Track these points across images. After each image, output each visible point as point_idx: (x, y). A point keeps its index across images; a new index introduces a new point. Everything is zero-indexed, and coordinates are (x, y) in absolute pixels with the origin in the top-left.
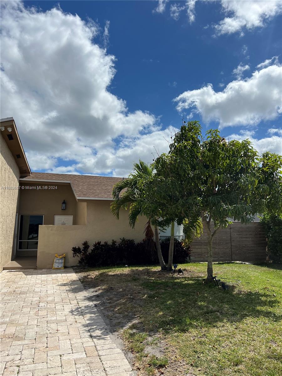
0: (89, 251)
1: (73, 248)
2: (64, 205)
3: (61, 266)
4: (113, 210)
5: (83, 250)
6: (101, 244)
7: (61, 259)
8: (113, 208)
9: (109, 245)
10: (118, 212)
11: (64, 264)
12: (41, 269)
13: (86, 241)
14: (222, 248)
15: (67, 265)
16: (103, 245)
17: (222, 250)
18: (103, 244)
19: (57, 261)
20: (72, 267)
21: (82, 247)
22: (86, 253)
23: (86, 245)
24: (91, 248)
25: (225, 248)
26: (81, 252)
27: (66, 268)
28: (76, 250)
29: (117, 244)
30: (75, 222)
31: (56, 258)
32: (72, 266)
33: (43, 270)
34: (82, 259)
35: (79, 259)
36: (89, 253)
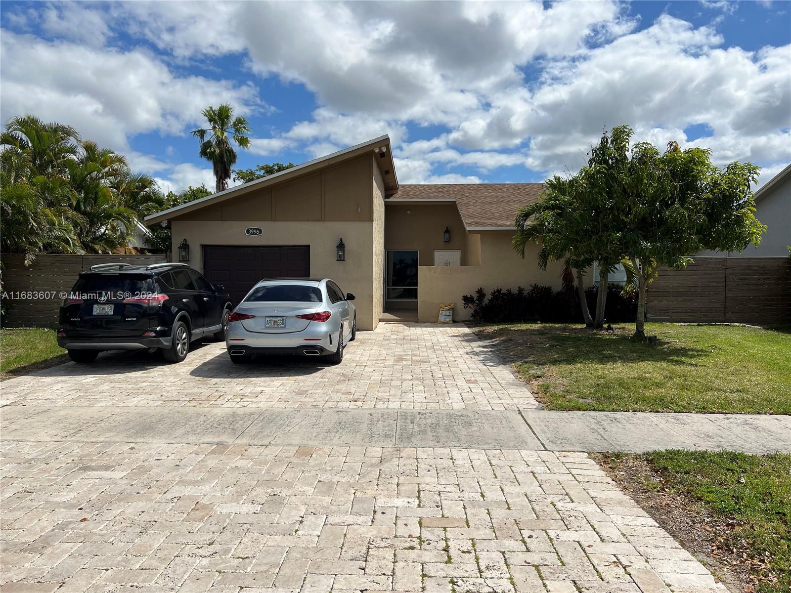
0: (486, 301)
1: (464, 297)
2: (447, 235)
3: (448, 319)
4: (516, 246)
5: (477, 300)
6: (502, 292)
7: (449, 310)
8: (516, 243)
9: (514, 294)
10: (524, 249)
11: (453, 318)
12: (425, 322)
13: (481, 288)
15: (457, 319)
16: (504, 294)
18: (506, 292)
19: (444, 313)
20: (463, 322)
21: (475, 296)
22: (481, 304)
23: (481, 293)
24: (488, 297)
26: (474, 302)
27: (455, 322)
28: (467, 300)
29: (526, 293)
30: (464, 262)
31: (442, 309)
32: (463, 320)
33: (427, 324)
34: (476, 311)
35: (472, 311)
36: (485, 304)
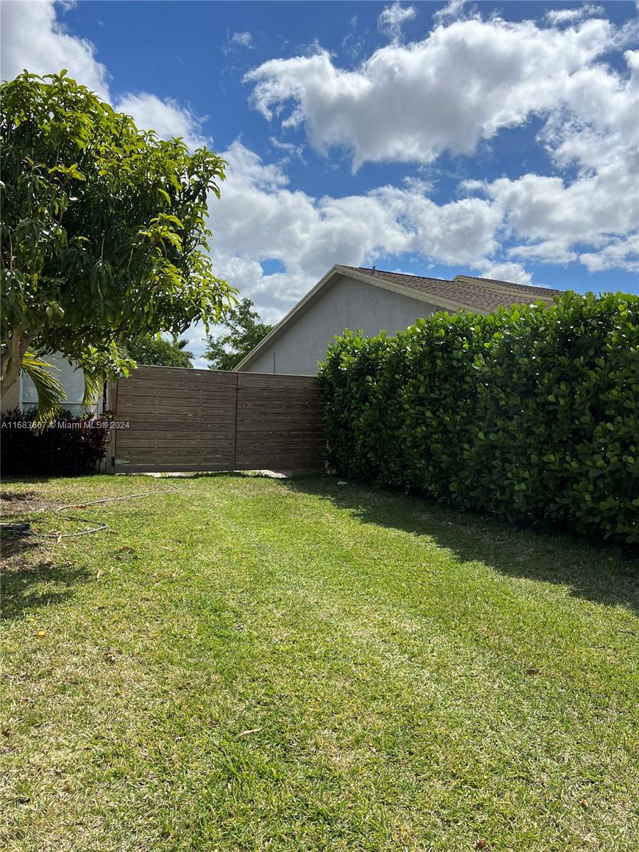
14: (210, 437)
17: (210, 442)
25: (219, 437)
